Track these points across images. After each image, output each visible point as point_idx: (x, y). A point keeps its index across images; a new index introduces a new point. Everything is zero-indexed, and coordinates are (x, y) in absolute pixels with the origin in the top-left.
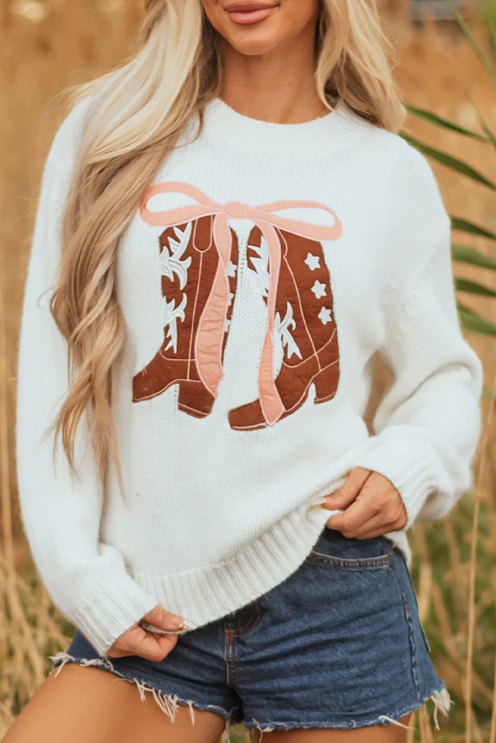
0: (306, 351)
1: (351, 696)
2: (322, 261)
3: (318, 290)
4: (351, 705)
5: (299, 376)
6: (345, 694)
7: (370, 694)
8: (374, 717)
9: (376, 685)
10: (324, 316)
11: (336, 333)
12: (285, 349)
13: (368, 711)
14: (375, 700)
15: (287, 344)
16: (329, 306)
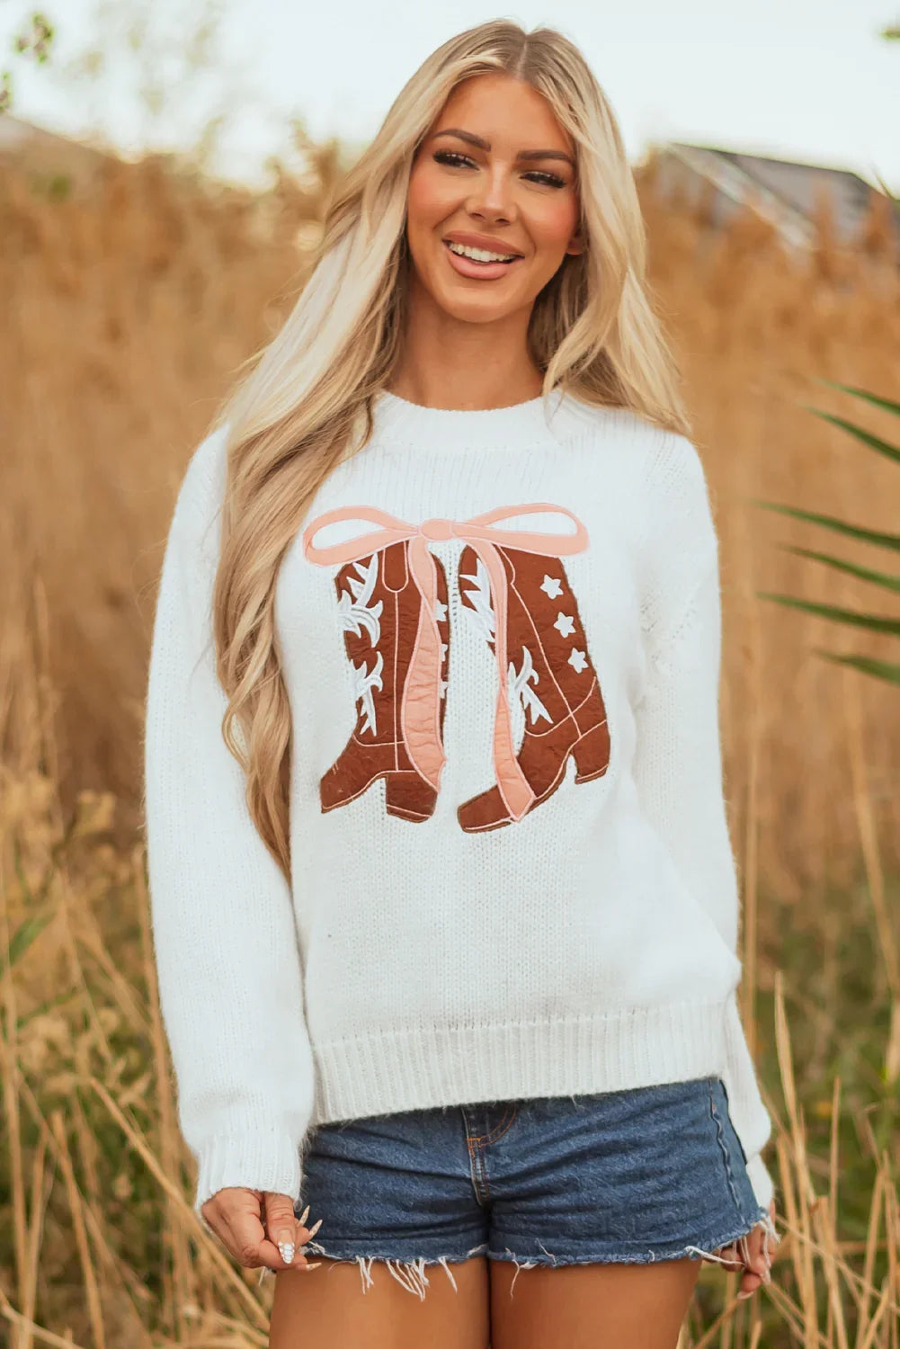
0: (557, 711)
1: (647, 1218)
2: (564, 585)
3: (564, 625)
4: (645, 1231)
5: (551, 747)
6: (639, 1216)
7: (674, 1215)
8: (678, 1247)
9: (680, 1203)
10: (577, 661)
11: (597, 682)
12: (528, 712)
13: (670, 1239)
14: (680, 1224)
15: (529, 705)
16: (582, 647)
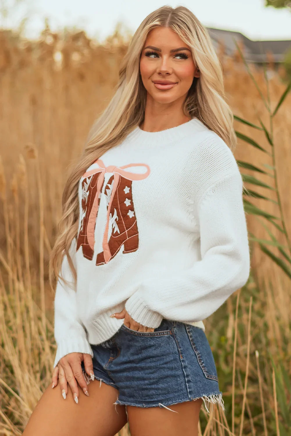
0: (122, 230)
1: (145, 392)
2: (131, 190)
3: (127, 203)
4: (145, 397)
5: (117, 241)
6: (143, 392)
7: (154, 393)
8: (156, 403)
9: (158, 389)
10: (130, 214)
11: (136, 222)
12: (113, 230)
13: (152, 400)
14: (157, 396)
15: (115, 227)
16: (133, 210)
